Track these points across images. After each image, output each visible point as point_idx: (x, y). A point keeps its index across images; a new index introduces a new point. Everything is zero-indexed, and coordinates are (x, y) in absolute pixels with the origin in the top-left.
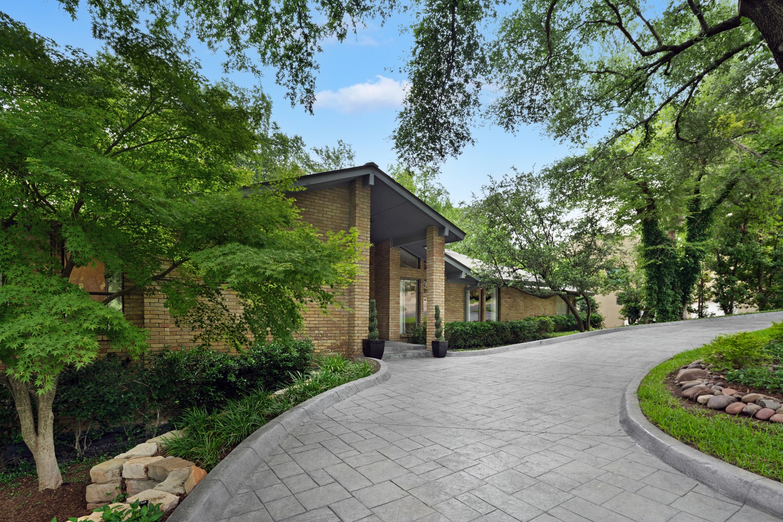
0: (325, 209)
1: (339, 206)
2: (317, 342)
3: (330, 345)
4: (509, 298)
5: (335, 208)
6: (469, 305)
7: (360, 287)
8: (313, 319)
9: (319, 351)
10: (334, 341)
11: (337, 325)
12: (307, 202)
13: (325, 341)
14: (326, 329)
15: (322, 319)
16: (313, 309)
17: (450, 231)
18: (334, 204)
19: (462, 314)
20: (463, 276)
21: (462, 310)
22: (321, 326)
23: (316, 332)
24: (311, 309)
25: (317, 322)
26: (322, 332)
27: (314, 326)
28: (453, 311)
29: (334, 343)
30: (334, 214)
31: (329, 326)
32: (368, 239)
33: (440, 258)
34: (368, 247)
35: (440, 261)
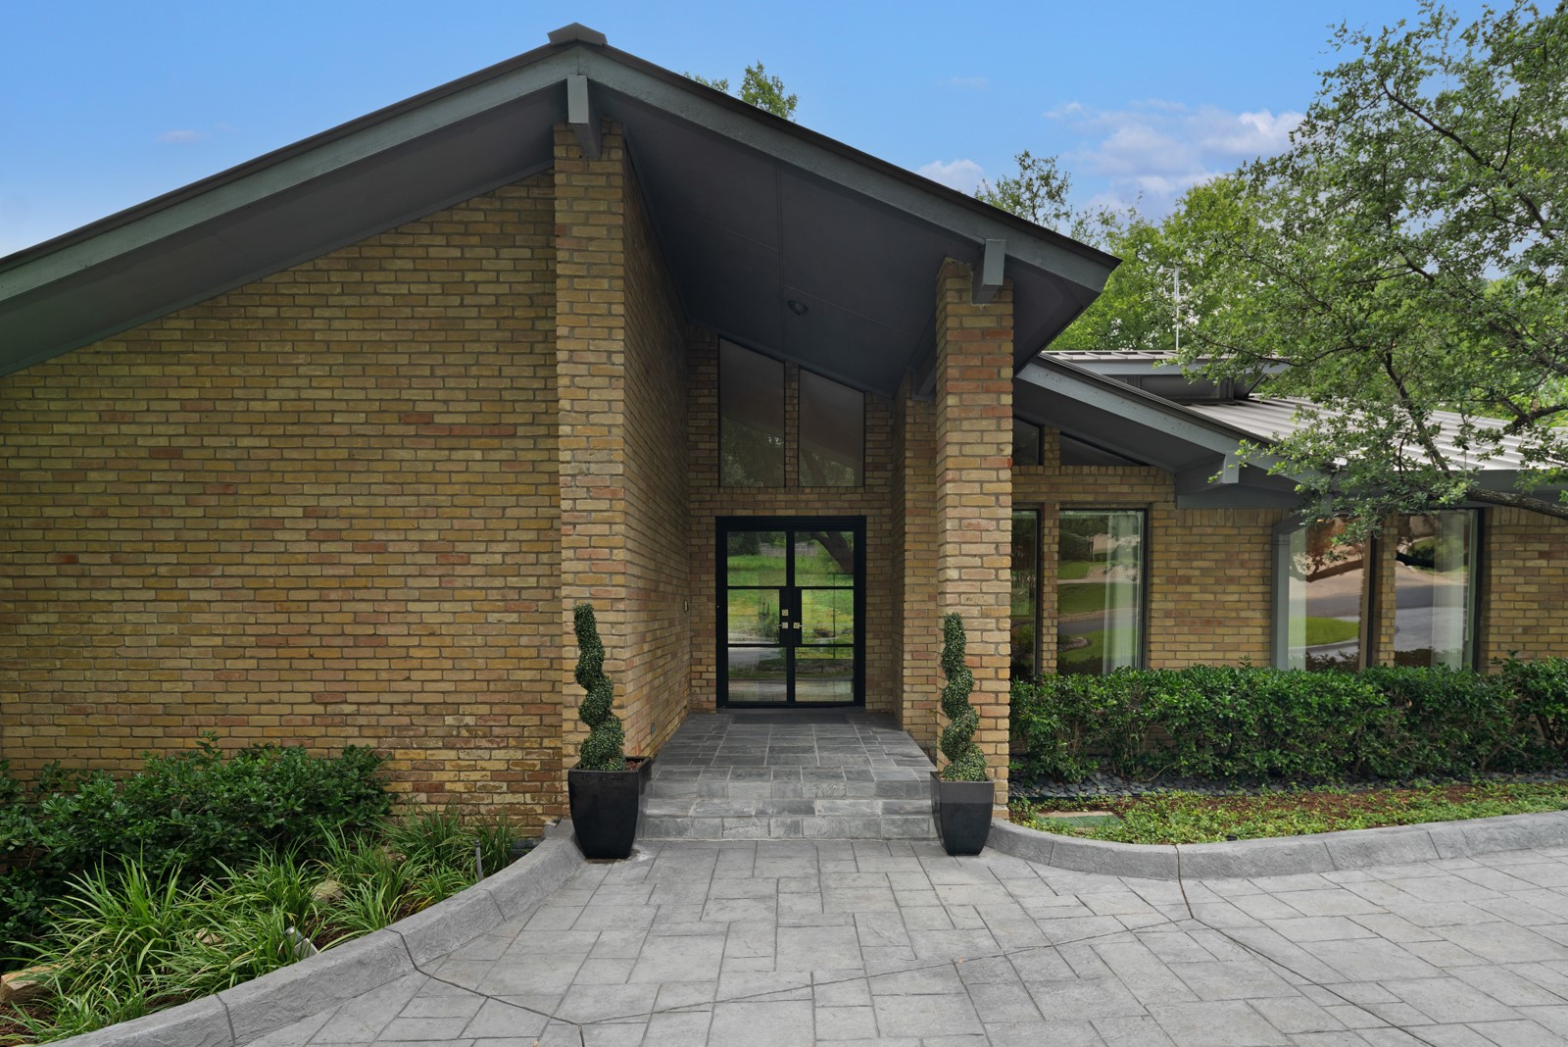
0: (470, 276)
1: (527, 253)
2: (452, 754)
3: (502, 766)
4: (1542, 555)
5: (509, 265)
6: (1298, 592)
7: (584, 553)
8: (436, 675)
9: (460, 787)
10: (519, 755)
11: (527, 698)
12: (399, 264)
13: (486, 754)
14: (484, 709)
15: (468, 675)
16: (435, 641)
17: (1010, 262)
18: (505, 253)
19: (1255, 633)
20: (1228, 475)
21: (1257, 616)
22: (464, 698)
23: (449, 720)
24: (425, 641)
25: (450, 687)
26: (470, 720)
27: (439, 698)
28: (1208, 622)
29: (517, 763)
30: (504, 289)
31: (496, 698)
32: (619, 359)
33: (985, 399)
34: (619, 394)
35: (988, 412)
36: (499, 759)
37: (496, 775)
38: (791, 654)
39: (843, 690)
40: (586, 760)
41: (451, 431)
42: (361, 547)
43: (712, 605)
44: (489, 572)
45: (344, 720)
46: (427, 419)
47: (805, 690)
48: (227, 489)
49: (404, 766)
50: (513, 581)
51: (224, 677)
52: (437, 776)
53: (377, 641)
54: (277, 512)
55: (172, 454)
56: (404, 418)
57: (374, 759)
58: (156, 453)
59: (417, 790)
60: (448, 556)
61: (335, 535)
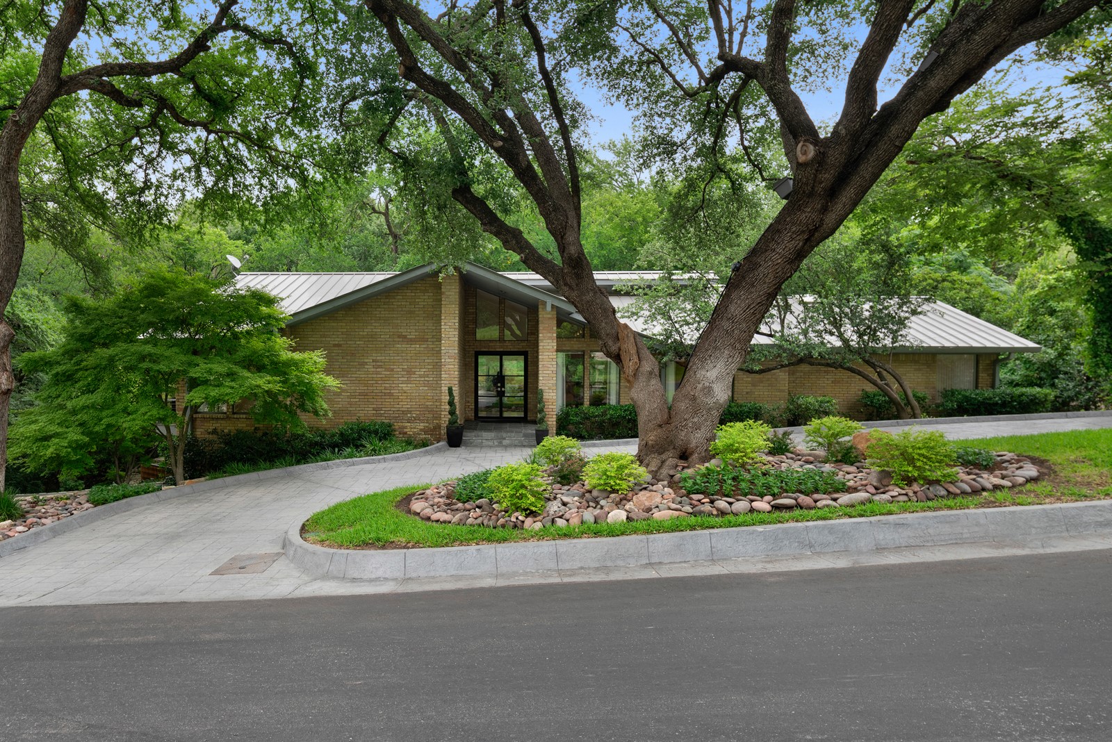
1: (432, 294)
2: (409, 424)
5: (427, 298)
7: (447, 373)
8: (406, 403)
9: (412, 432)
10: (427, 425)
11: (430, 410)
13: (418, 424)
14: (418, 412)
15: (414, 404)
16: (406, 394)
17: (553, 305)
18: (426, 294)
22: (413, 410)
23: (409, 415)
24: (403, 394)
25: (409, 407)
26: (414, 415)
27: (406, 409)
29: (427, 427)
30: (426, 304)
31: (421, 409)
32: (457, 324)
33: (549, 335)
34: (457, 333)
35: (550, 338)
36: (422, 426)
37: (421, 430)
38: (501, 400)
39: (521, 415)
40: (450, 423)
41: (411, 340)
42: (387, 370)
43: (473, 382)
44: (420, 376)
45: (381, 415)
46: (405, 337)
47: (506, 414)
48: (353, 355)
49: (397, 427)
50: (426, 379)
51: (351, 404)
52: (405, 430)
53: (390, 395)
54: (366, 361)
55: (339, 345)
56: (399, 337)
57: (390, 426)
58: (335, 345)
59: (400, 434)
60: (410, 372)
61: (380, 367)
